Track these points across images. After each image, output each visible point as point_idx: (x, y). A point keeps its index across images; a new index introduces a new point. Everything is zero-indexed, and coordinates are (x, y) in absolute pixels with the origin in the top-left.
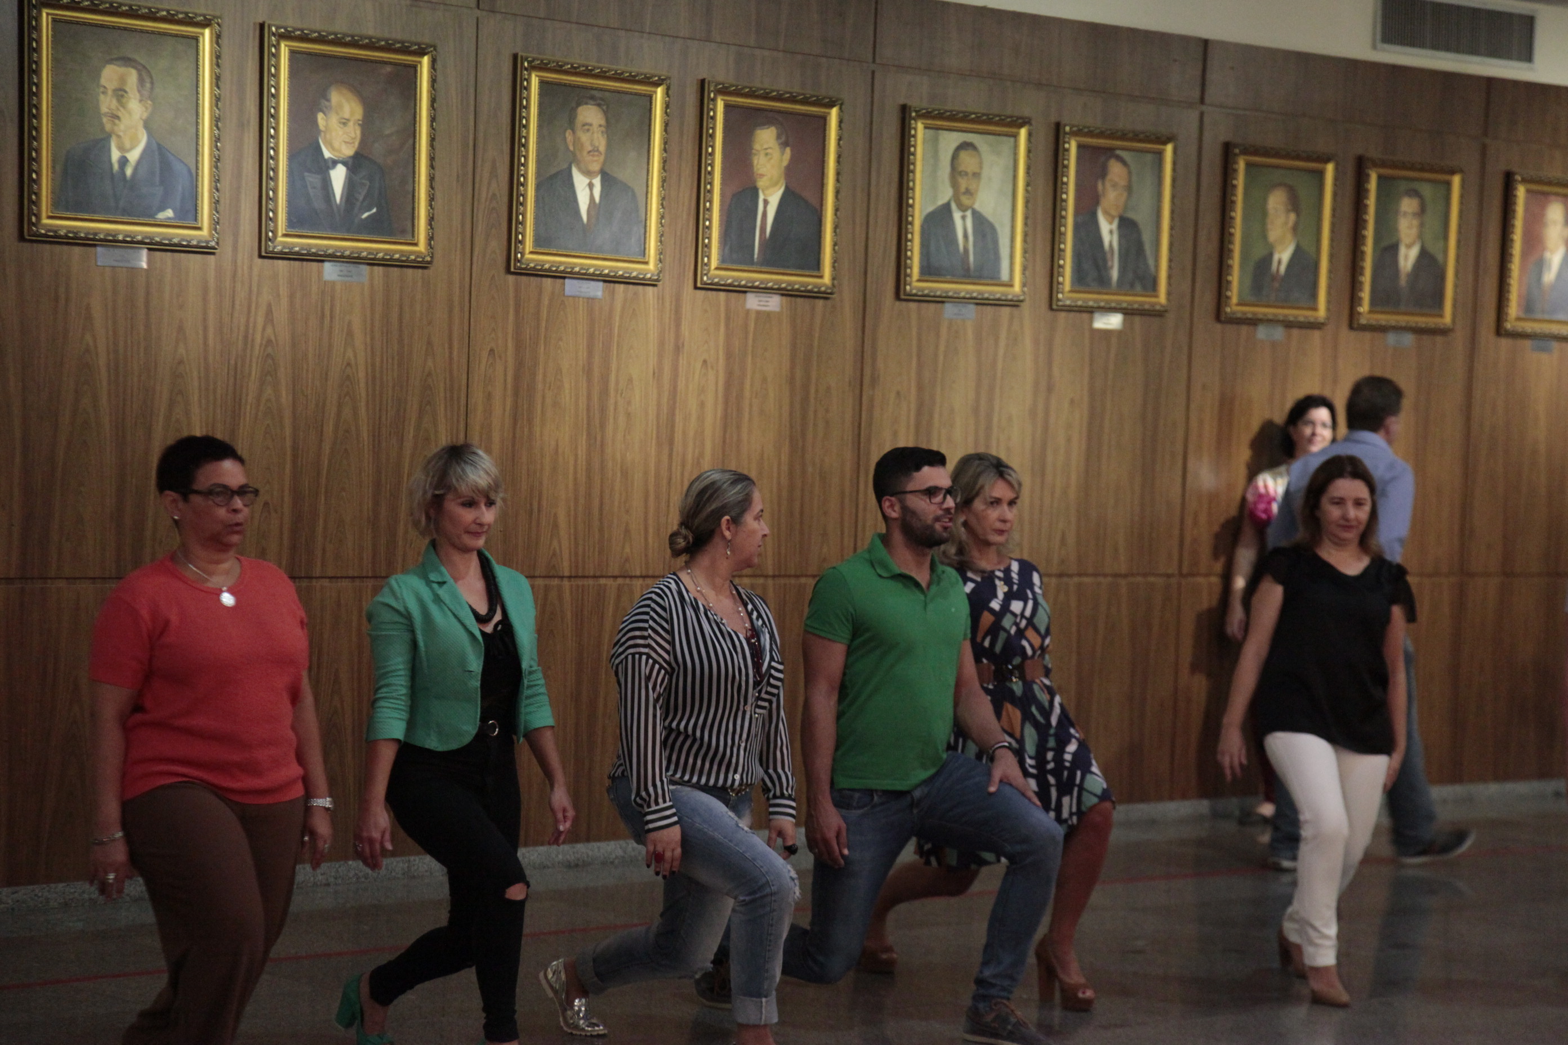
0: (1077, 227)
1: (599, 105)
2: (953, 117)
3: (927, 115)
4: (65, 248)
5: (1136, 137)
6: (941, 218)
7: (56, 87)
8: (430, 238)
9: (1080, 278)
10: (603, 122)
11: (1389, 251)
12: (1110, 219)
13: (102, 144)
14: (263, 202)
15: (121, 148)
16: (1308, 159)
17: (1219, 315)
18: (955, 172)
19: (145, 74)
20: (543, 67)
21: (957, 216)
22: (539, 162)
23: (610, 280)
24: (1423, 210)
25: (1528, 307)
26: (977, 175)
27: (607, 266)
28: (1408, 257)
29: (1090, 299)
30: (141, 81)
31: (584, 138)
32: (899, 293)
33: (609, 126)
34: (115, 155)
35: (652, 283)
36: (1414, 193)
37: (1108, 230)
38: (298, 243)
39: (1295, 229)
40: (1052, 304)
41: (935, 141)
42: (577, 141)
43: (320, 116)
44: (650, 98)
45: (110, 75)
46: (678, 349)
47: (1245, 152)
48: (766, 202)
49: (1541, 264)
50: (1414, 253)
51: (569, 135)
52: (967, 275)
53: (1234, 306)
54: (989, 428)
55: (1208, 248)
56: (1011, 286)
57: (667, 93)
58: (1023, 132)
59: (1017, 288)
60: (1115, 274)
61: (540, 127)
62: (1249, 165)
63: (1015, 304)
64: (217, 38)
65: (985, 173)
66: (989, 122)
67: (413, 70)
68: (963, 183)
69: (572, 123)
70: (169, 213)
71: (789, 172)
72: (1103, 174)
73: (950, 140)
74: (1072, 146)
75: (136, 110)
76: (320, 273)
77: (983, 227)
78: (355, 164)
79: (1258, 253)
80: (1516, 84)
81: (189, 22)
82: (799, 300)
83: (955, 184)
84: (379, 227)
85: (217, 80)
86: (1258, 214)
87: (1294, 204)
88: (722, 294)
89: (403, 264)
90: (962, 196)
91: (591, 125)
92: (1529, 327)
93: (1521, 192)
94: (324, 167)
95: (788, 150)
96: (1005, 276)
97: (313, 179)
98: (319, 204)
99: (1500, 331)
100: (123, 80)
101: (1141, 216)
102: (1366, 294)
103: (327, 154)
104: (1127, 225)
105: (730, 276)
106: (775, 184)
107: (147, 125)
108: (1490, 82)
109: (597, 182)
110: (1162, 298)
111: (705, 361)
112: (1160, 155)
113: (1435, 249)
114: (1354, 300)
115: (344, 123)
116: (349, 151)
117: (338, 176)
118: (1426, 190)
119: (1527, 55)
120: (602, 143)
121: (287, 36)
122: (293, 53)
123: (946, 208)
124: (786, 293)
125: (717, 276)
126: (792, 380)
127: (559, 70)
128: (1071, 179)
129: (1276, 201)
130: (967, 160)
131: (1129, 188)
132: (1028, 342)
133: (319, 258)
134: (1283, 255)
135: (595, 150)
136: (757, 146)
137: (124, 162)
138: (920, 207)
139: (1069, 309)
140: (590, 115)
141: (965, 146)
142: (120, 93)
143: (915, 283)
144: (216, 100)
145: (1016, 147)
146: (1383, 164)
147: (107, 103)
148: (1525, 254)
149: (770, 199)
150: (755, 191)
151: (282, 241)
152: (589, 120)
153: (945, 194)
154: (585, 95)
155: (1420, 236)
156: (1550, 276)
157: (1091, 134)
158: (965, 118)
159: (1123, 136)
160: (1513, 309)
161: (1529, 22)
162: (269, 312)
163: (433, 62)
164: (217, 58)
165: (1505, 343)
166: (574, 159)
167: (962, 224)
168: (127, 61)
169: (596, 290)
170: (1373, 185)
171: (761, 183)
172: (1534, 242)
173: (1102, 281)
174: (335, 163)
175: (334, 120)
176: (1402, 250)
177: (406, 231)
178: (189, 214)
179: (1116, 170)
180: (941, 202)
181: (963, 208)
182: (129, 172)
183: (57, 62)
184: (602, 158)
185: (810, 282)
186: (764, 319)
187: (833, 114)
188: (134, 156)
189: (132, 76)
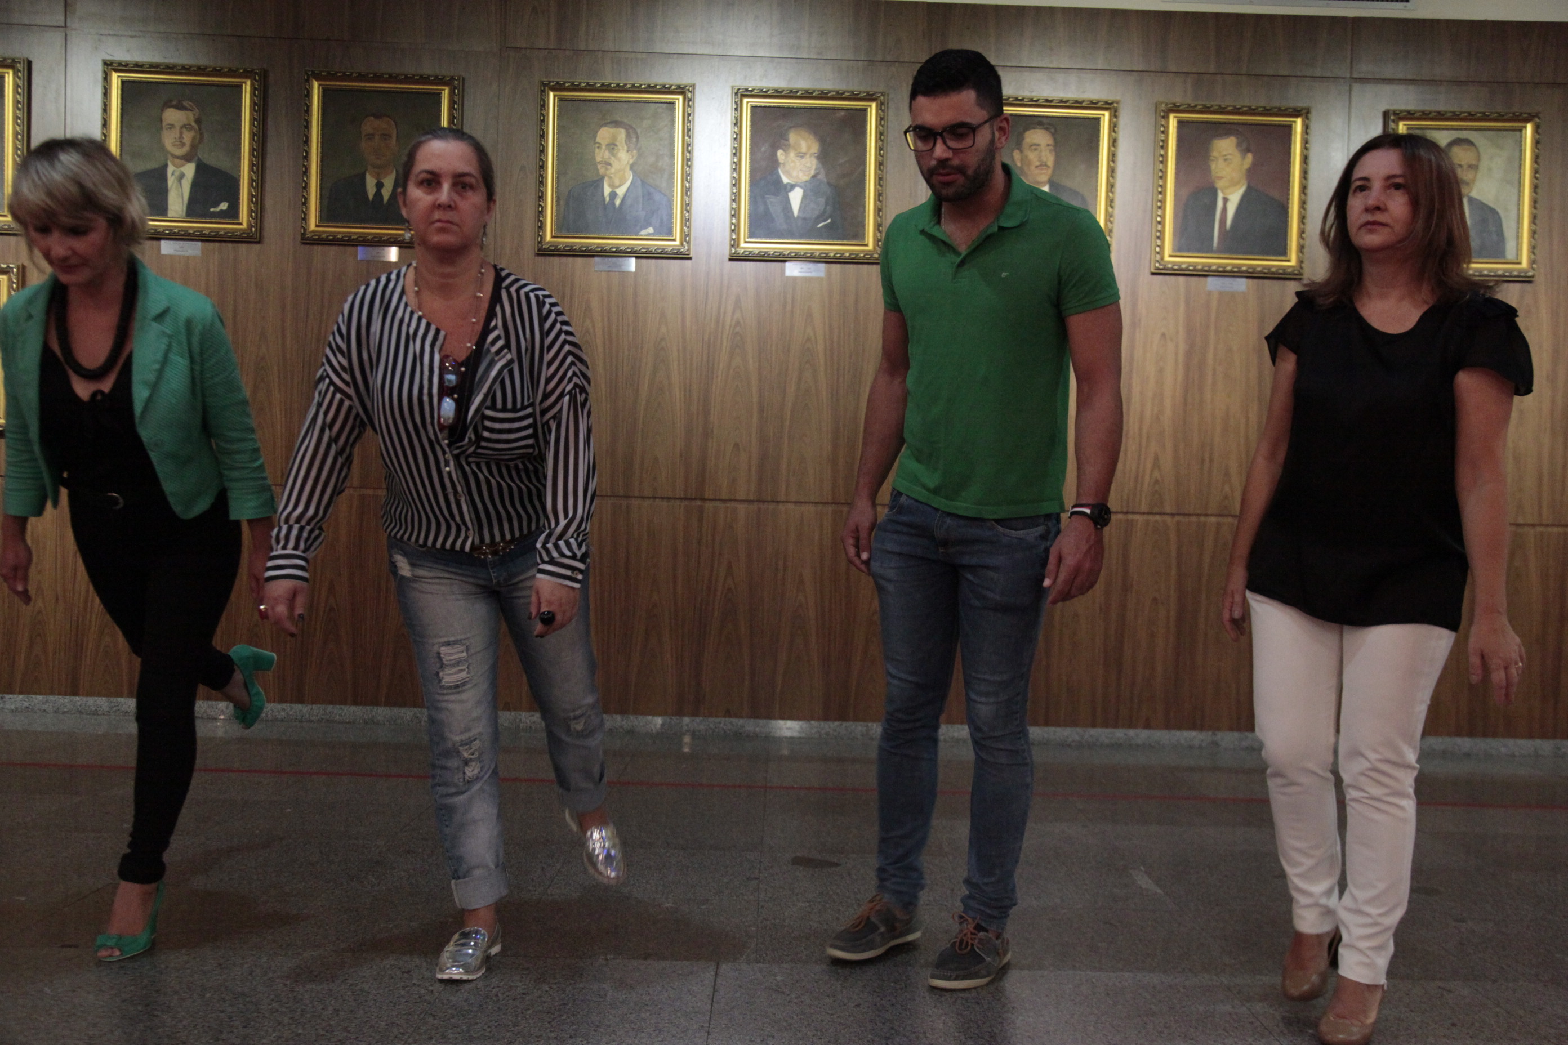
1: (1046, 129)
3: (1409, 117)
4: (570, 259)
7: (560, 147)
10: (1051, 142)
13: (597, 184)
15: (612, 186)
19: (631, 131)
26: (1473, 167)
30: (628, 136)
31: (1032, 156)
33: (1057, 146)
34: (607, 190)
42: (1024, 159)
43: (780, 153)
44: (1096, 120)
45: (604, 134)
46: (1134, 324)
48: (1226, 200)
51: (1017, 155)
56: (1519, 263)
57: (1117, 116)
58: (1529, 126)
59: (1525, 264)
63: (1525, 280)
64: (690, 101)
65: (1484, 164)
66: (1486, 119)
67: (862, 112)
69: (1020, 145)
70: (651, 230)
71: (1251, 173)
75: (624, 157)
76: (783, 271)
77: (1483, 212)
78: (813, 187)
81: (666, 91)
82: (1267, 282)
84: (834, 232)
85: (688, 131)
88: (1181, 279)
89: (855, 260)
91: (1038, 145)
94: (782, 190)
95: (1250, 157)
96: (1510, 254)
97: (773, 199)
98: (777, 217)
100: (614, 138)
103: (785, 180)
105: (1186, 261)
106: (1234, 184)
107: (633, 168)
111: (1163, 335)
115: (803, 157)
116: (804, 177)
117: (796, 197)
120: (1050, 159)
121: (750, 95)
122: (755, 109)
124: (1251, 275)
125: (1170, 262)
130: (1461, 154)
133: (781, 259)
135: (1043, 165)
136: (1215, 154)
137: (613, 195)
140: (1038, 137)
141: (1458, 142)
142: (612, 146)
144: (687, 145)
145: (1521, 141)
147: (601, 155)
149: (1230, 197)
150: (1213, 192)
151: (747, 245)
152: (1035, 141)
158: (1458, 117)
162: (738, 301)
163: (881, 106)
164: (690, 116)
168: (616, 124)
171: (1219, 184)
174: (792, 187)
175: (793, 155)
178: (664, 230)
182: (618, 202)
183: (561, 129)
184: (1050, 171)
186: (1228, 298)
187: (1299, 121)
188: (621, 191)
189: (622, 134)
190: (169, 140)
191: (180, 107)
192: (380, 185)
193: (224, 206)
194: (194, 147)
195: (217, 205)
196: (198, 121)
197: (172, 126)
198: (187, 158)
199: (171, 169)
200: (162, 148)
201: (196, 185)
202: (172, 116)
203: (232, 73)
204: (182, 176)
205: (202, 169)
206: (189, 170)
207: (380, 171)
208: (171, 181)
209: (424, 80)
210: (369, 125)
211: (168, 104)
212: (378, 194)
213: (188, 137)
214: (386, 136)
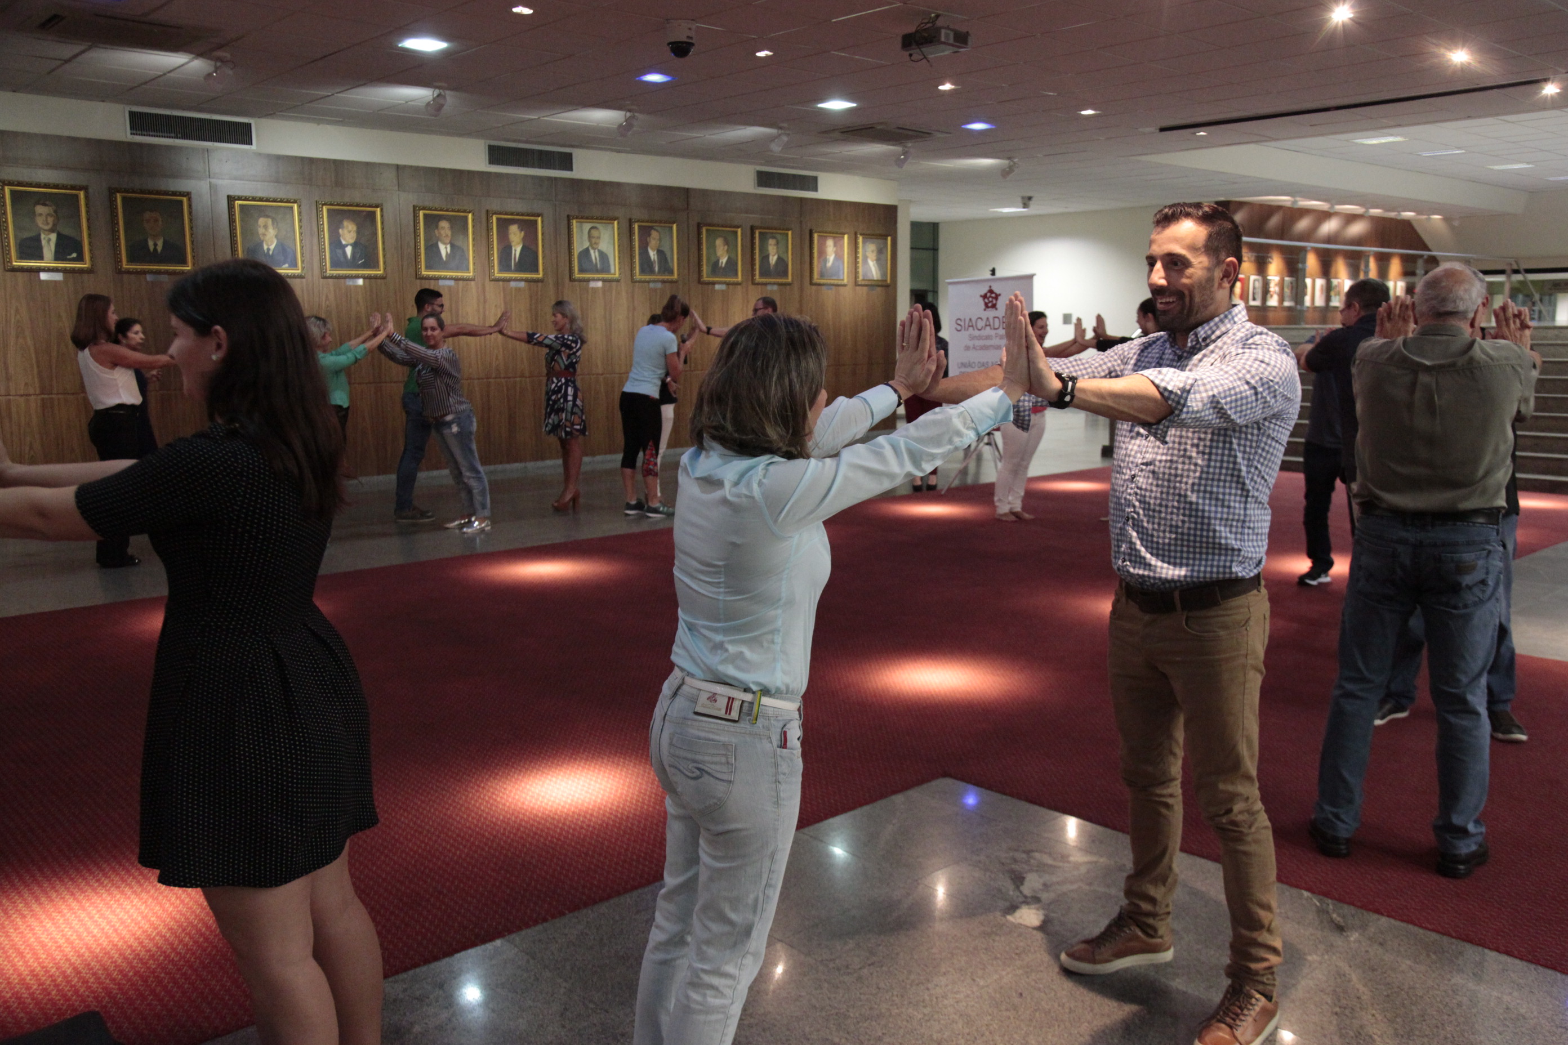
0: (640, 254)
1: (447, 221)
2: (587, 218)
3: (577, 218)
5: (661, 222)
6: (586, 253)
7: (242, 227)
8: (385, 269)
9: (643, 271)
10: (449, 226)
11: (765, 258)
12: (653, 249)
13: (260, 244)
14: (322, 260)
15: (267, 245)
16: (730, 227)
17: (700, 281)
18: (590, 237)
19: (274, 220)
20: (424, 209)
21: (592, 252)
22: (426, 240)
23: (456, 279)
24: (777, 243)
25: (822, 275)
26: (599, 238)
27: (454, 274)
28: (773, 259)
29: (647, 278)
30: (273, 223)
31: (442, 232)
32: (571, 279)
33: (452, 228)
34: (265, 247)
35: (473, 280)
36: (774, 238)
37: (653, 254)
38: (335, 273)
39: (728, 251)
40: (633, 281)
41: (581, 227)
42: (439, 233)
43: (340, 231)
44: (466, 218)
45: (262, 221)
46: (485, 302)
47: (705, 225)
48: (515, 250)
49: (825, 261)
50: (776, 257)
51: (436, 232)
52: (597, 271)
53: (705, 278)
54: (610, 325)
55: (694, 259)
57: (473, 215)
58: (616, 222)
59: (617, 275)
60: (657, 269)
61: (425, 229)
62: (707, 230)
63: (618, 281)
64: (299, 207)
66: (601, 219)
67: (374, 213)
68: (593, 240)
69: (437, 227)
70: (287, 265)
71: (524, 239)
72: (649, 235)
73: (587, 226)
74: (636, 226)
75: (272, 232)
76: (347, 283)
77: (603, 256)
78: (355, 245)
79: (713, 259)
80: (812, 200)
81: (288, 201)
83: (590, 241)
84: (365, 266)
85: (300, 221)
86: (712, 247)
87: (726, 242)
88: (501, 282)
89: (376, 277)
90: (593, 245)
91: (445, 228)
92: (822, 281)
93: (816, 236)
94: (344, 247)
95: (522, 233)
96: (612, 271)
97: (339, 251)
98: (342, 259)
99: (811, 284)
100: (266, 223)
101: (666, 249)
102: (757, 272)
103: (344, 242)
104: (660, 253)
106: (518, 243)
107: (276, 236)
108: (802, 200)
109: (449, 247)
110: (675, 276)
112: (671, 228)
113: (784, 256)
114: (753, 275)
115: (350, 232)
116: (352, 241)
117: (349, 250)
118: (779, 237)
119: (815, 189)
120: (449, 233)
121: (325, 204)
122: (328, 210)
123: (587, 251)
124: (526, 280)
126: (531, 309)
127: (430, 209)
128: (636, 237)
129: (719, 242)
130: (594, 233)
131: (660, 240)
132: (624, 294)
133: (346, 277)
134: (724, 260)
135: (447, 236)
136: (510, 232)
137: (268, 249)
138: (577, 249)
139: (640, 282)
140: (444, 224)
141: (592, 228)
142: (266, 227)
143: (577, 275)
144: (300, 227)
145: (613, 228)
146: (761, 228)
147: (261, 231)
148: (819, 257)
149: (517, 249)
150: (510, 247)
151: (329, 272)
152: (444, 226)
153: (586, 244)
154: (441, 218)
155: (778, 252)
156: (829, 264)
157: (642, 221)
158: (592, 218)
159: (656, 222)
160: (816, 275)
161: (815, 179)
162: (327, 297)
163: (382, 210)
164: (300, 213)
165: (814, 288)
166: (438, 239)
167: (594, 255)
168: (267, 216)
169: (452, 283)
170: (757, 235)
171: (513, 244)
172: (822, 253)
173: (652, 271)
174: (347, 245)
175: (346, 231)
176: (771, 258)
177: (376, 266)
178: (294, 265)
179: (654, 234)
180: (585, 247)
181: (594, 249)
182: (271, 252)
183: (242, 220)
184: (449, 238)
185: (534, 276)
186: (518, 290)
187: (539, 219)
188: (272, 247)
189: (270, 221)
190: (40, 221)
191: (44, 205)
192: (155, 245)
193: (74, 255)
194: (54, 225)
195: (70, 254)
196: (55, 212)
197: (41, 215)
198: (52, 231)
199: (43, 236)
200: (37, 226)
201: (58, 245)
202: (40, 209)
203: (73, 188)
204: (49, 240)
205: (60, 237)
206: (53, 237)
207: (155, 237)
208: (44, 242)
209: (174, 194)
210: (147, 215)
211: (37, 203)
212: (155, 250)
213: (50, 220)
214: (156, 220)
